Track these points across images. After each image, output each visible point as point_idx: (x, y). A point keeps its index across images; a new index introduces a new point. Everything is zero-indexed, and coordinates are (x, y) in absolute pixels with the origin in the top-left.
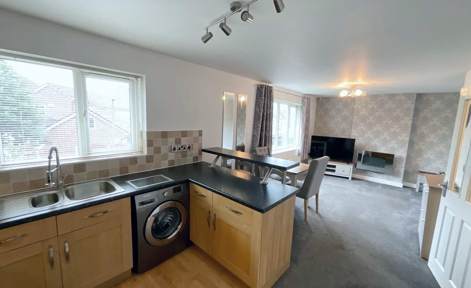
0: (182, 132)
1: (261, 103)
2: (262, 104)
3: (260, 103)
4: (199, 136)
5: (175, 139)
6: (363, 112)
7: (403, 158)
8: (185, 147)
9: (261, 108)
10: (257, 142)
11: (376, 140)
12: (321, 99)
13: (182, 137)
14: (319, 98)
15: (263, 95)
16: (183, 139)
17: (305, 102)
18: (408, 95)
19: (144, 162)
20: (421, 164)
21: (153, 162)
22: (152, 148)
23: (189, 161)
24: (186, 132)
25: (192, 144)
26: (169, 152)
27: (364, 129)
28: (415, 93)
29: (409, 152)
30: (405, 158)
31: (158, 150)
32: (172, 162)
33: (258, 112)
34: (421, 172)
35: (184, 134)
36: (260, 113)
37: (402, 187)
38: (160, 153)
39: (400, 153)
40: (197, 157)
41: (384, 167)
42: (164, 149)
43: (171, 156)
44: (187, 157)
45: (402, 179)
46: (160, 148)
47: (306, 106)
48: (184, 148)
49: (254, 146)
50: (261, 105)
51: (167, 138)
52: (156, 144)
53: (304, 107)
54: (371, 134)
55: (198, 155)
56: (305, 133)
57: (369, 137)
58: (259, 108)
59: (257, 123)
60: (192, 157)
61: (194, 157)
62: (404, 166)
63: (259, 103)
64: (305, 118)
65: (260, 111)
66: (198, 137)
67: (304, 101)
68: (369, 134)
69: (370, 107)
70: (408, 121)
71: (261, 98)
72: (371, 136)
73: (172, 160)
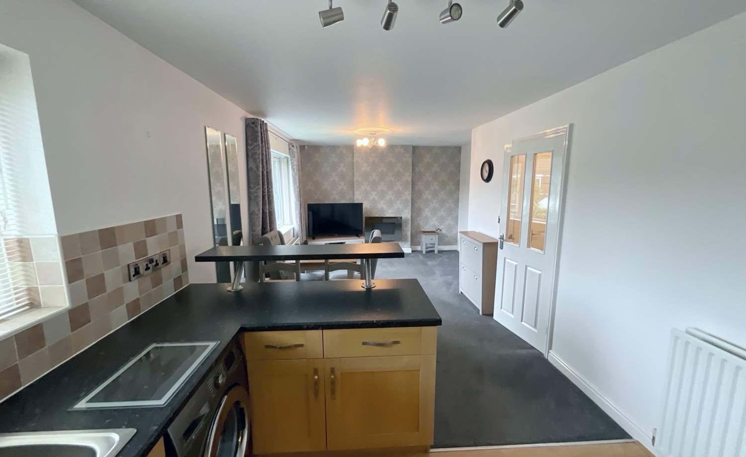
0: (147, 223)
1: (258, 153)
2: (259, 155)
3: (256, 153)
4: (178, 228)
5: (134, 243)
6: (365, 168)
7: (409, 219)
8: (156, 261)
9: (259, 162)
10: (260, 225)
11: (382, 202)
12: (306, 147)
13: (147, 237)
14: (304, 146)
15: (259, 137)
16: (150, 241)
17: (294, 152)
18: (405, 147)
19: (66, 331)
20: (421, 223)
21: (90, 321)
22: (82, 283)
23: (168, 291)
24: (152, 222)
25: (169, 250)
26: (125, 282)
27: (368, 189)
28: (410, 145)
29: (412, 212)
30: (410, 219)
31: (97, 285)
32: (134, 306)
33: (255, 169)
34: (424, 232)
35: (151, 227)
36: (258, 170)
37: (411, 252)
38: (105, 291)
39: (406, 215)
40: (180, 277)
41: (393, 233)
42: (113, 277)
43: (132, 290)
44: (161, 283)
45: (409, 243)
46: (101, 277)
47: (296, 158)
48: (154, 263)
49: (256, 233)
50: (257, 157)
51: (116, 245)
52: (90, 271)
53: (294, 159)
54: (376, 195)
55: (180, 273)
56: (300, 201)
57: (374, 199)
58: (255, 160)
59: (255, 189)
60: (172, 279)
61: (174, 279)
62: (410, 229)
63: (253, 152)
64: (297, 177)
65: (258, 168)
66: (176, 232)
67: (293, 150)
68: (374, 195)
69: (371, 160)
70: (408, 177)
71: (257, 144)
72: (376, 198)
73: (135, 301)
